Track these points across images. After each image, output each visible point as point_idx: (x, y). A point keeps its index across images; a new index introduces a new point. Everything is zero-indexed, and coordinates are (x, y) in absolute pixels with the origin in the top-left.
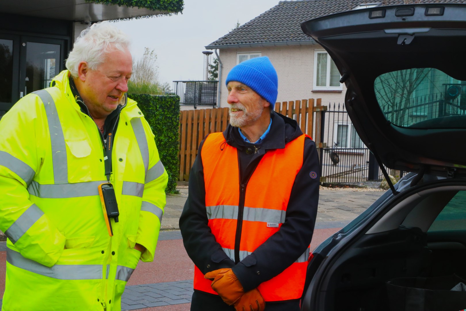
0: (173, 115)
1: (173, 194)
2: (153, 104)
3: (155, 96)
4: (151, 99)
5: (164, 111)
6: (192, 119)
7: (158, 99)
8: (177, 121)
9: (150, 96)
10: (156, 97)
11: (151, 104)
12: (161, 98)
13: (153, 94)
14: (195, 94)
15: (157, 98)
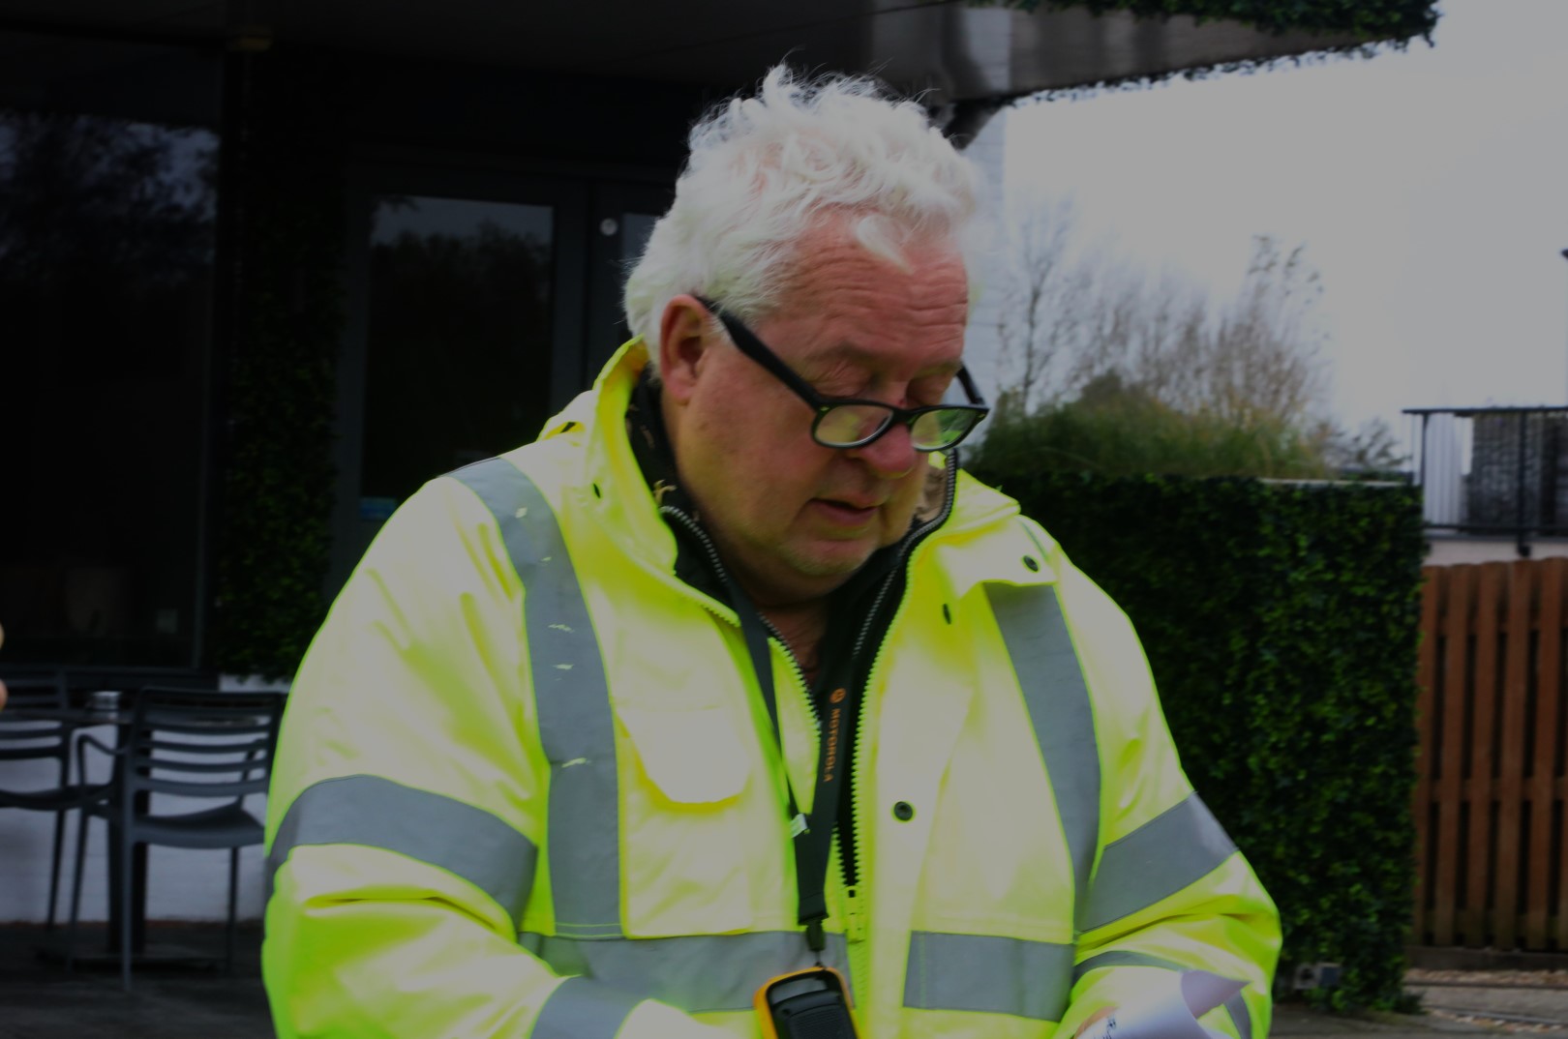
0: (1386, 589)
1: (1386, 1014)
2: (1278, 528)
3: (1286, 486)
4: (1263, 502)
5: (1333, 566)
6: (1502, 612)
7: (1303, 503)
8: (1410, 619)
9: (1261, 486)
10: (1291, 489)
11: (1267, 530)
12: (1321, 495)
13: (1276, 475)
14: (1521, 477)
15: (1297, 495)
